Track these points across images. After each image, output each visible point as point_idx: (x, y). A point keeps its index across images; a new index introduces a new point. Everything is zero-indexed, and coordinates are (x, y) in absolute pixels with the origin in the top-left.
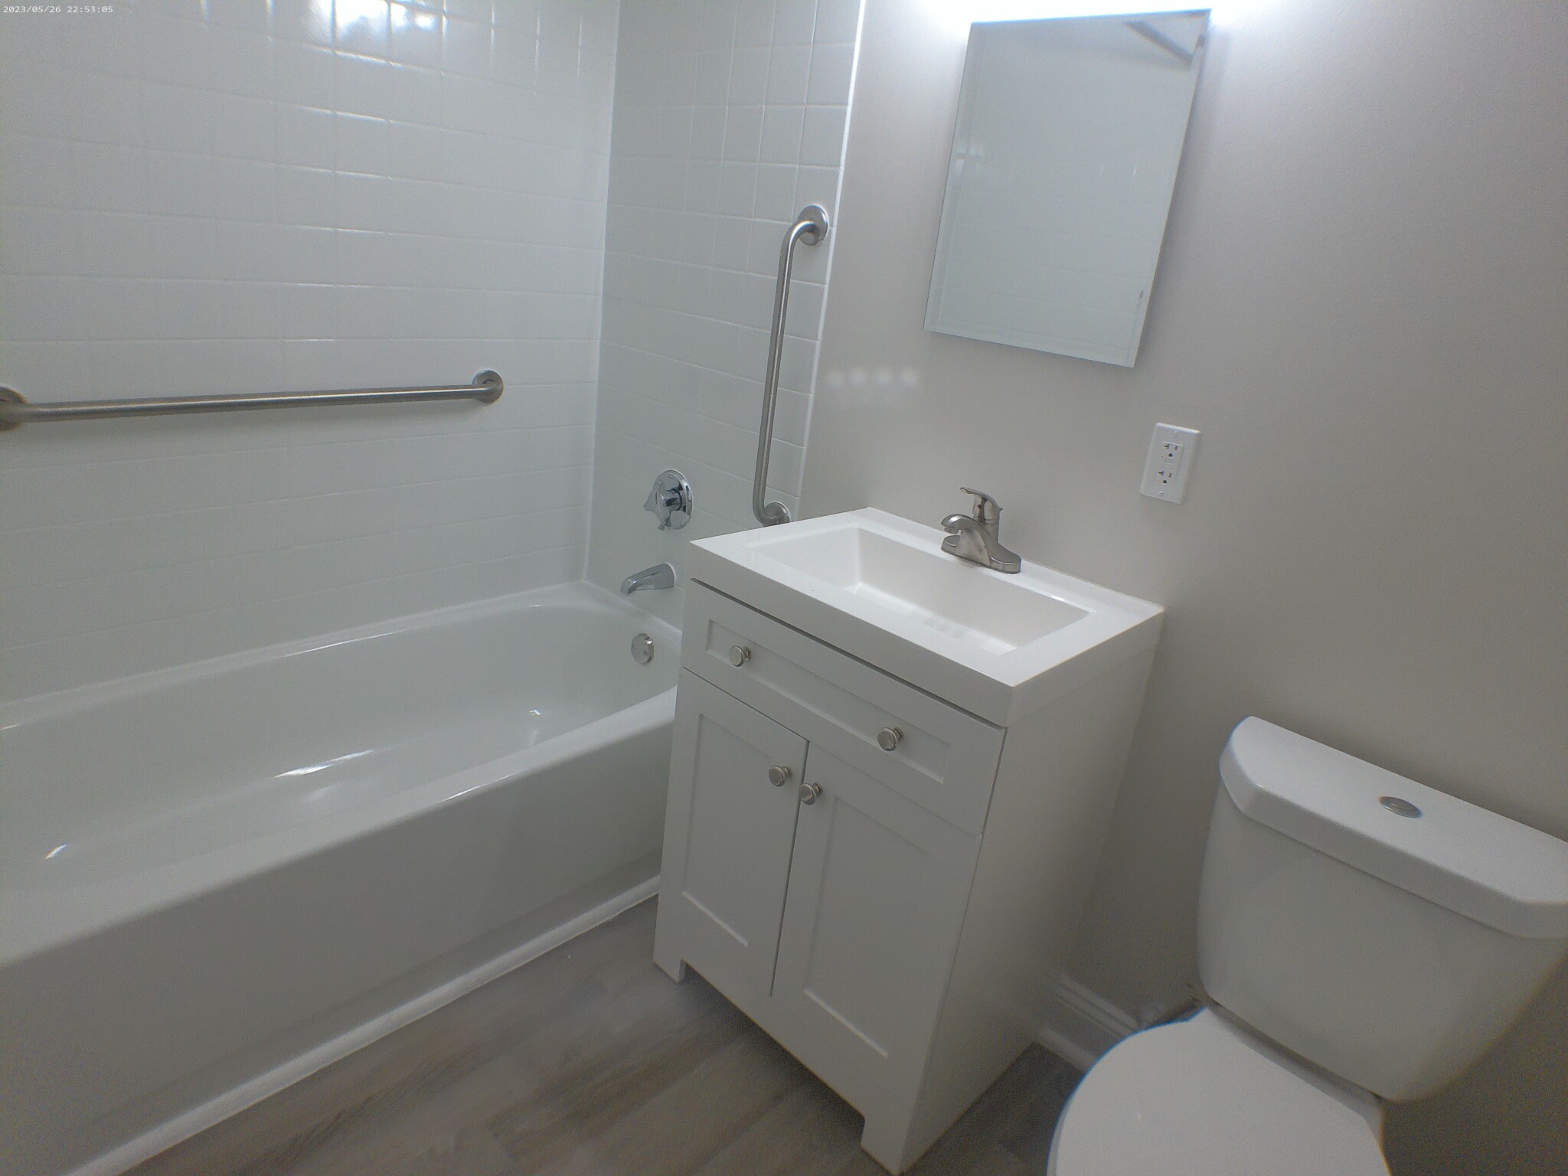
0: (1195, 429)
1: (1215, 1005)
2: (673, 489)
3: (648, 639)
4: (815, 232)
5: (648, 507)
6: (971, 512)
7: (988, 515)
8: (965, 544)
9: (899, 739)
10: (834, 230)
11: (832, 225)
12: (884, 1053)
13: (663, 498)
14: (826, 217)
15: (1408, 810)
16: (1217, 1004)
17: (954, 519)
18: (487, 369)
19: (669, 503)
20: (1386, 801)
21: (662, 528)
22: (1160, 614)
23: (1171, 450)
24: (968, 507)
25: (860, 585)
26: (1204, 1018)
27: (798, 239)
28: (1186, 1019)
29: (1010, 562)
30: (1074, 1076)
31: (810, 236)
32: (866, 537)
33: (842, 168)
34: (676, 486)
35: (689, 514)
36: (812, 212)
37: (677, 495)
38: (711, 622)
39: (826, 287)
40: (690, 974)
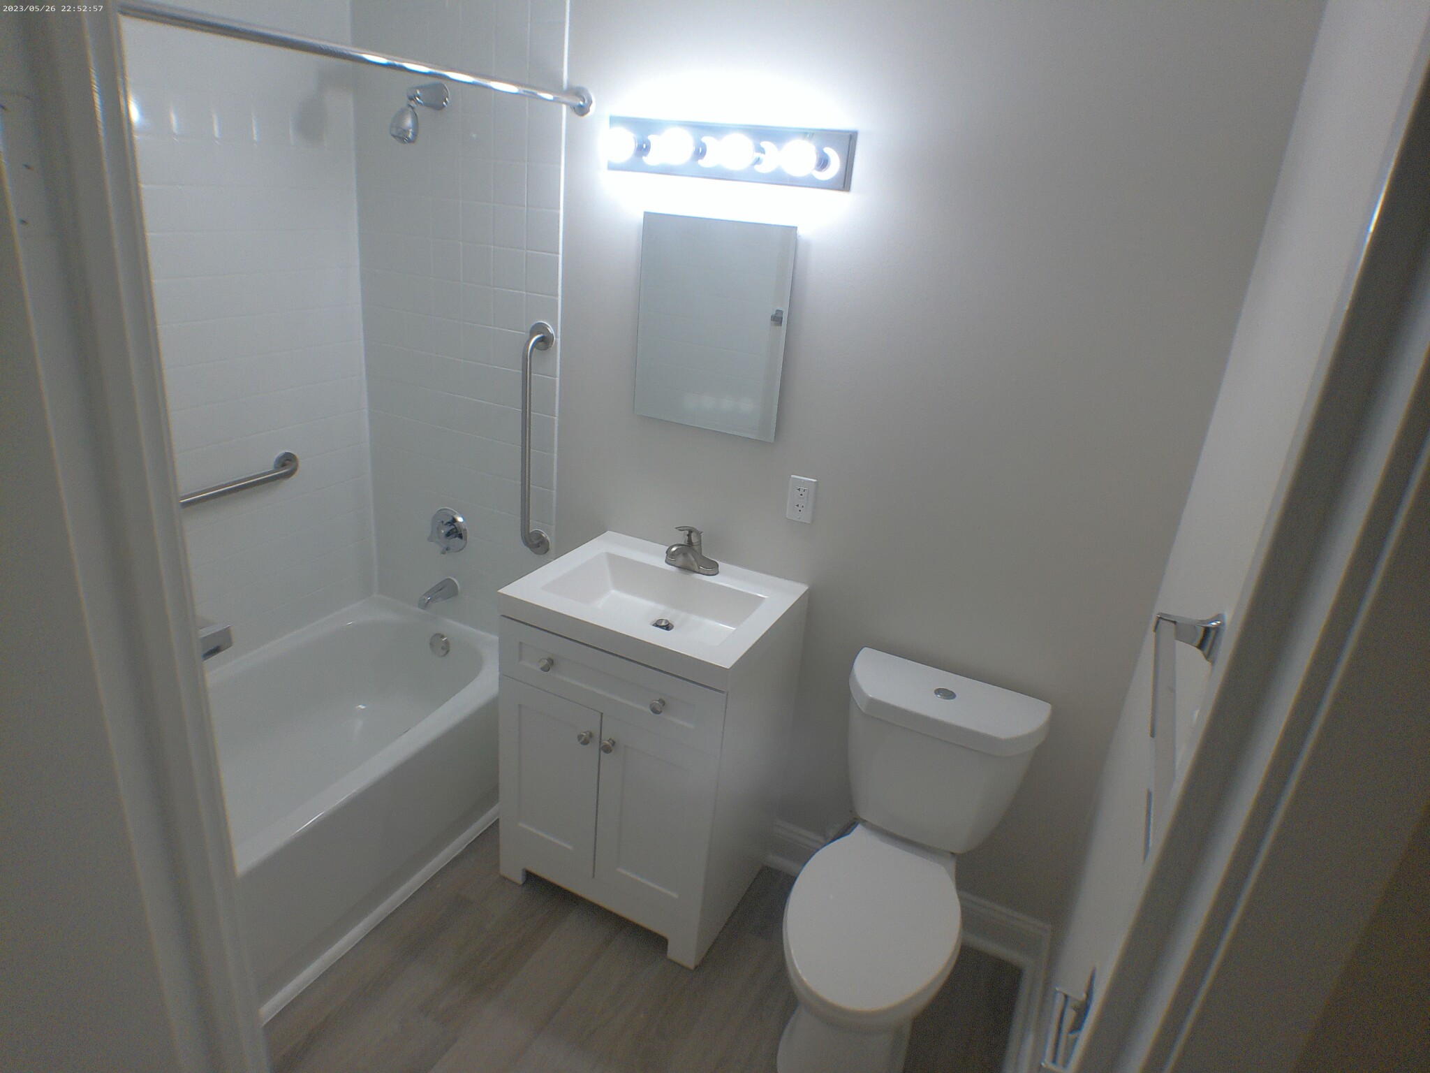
0: (814, 479)
1: (864, 822)
2: (449, 523)
3: (443, 637)
4: (546, 341)
5: (430, 539)
6: (683, 540)
7: (694, 539)
8: (680, 560)
9: (663, 705)
10: (559, 340)
11: (557, 337)
12: (675, 895)
13: (443, 531)
14: (551, 330)
15: (948, 694)
16: (865, 821)
17: (674, 549)
18: (283, 452)
19: (448, 534)
20: (938, 691)
21: (443, 553)
22: (808, 590)
23: (801, 492)
24: (682, 538)
25: (613, 592)
26: (859, 829)
27: (535, 349)
28: (848, 834)
29: (712, 568)
30: (790, 880)
31: (541, 344)
32: (612, 558)
33: (560, 297)
34: (450, 519)
35: (466, 540)
36: (539, 328)
37: (452, 527)
38: (521, 643)
39: (558, 380)
40: (530, 877)
